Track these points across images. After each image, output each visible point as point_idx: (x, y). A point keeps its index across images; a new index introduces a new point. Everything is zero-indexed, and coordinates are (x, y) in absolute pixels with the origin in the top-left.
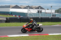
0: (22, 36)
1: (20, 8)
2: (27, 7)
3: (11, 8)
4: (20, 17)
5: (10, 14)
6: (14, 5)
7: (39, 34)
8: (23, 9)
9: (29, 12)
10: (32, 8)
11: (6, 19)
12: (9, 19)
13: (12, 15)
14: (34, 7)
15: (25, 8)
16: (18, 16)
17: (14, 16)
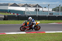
0: (20, 34)
1: (18, 6)
2: (25, 5)
3: (9, 5)
4: (18, 15)
5: (8, 11)
6: (12, 4)
7: (36, 32)
8: (21, 7)
9: (27, 10)
10: (30, 6)
11: (4, 17)
12: (7, 17)
13: (10, 13)
14: (32, 5)
15: (23, 6)
16: (16, 14)
17: (12, 13)
